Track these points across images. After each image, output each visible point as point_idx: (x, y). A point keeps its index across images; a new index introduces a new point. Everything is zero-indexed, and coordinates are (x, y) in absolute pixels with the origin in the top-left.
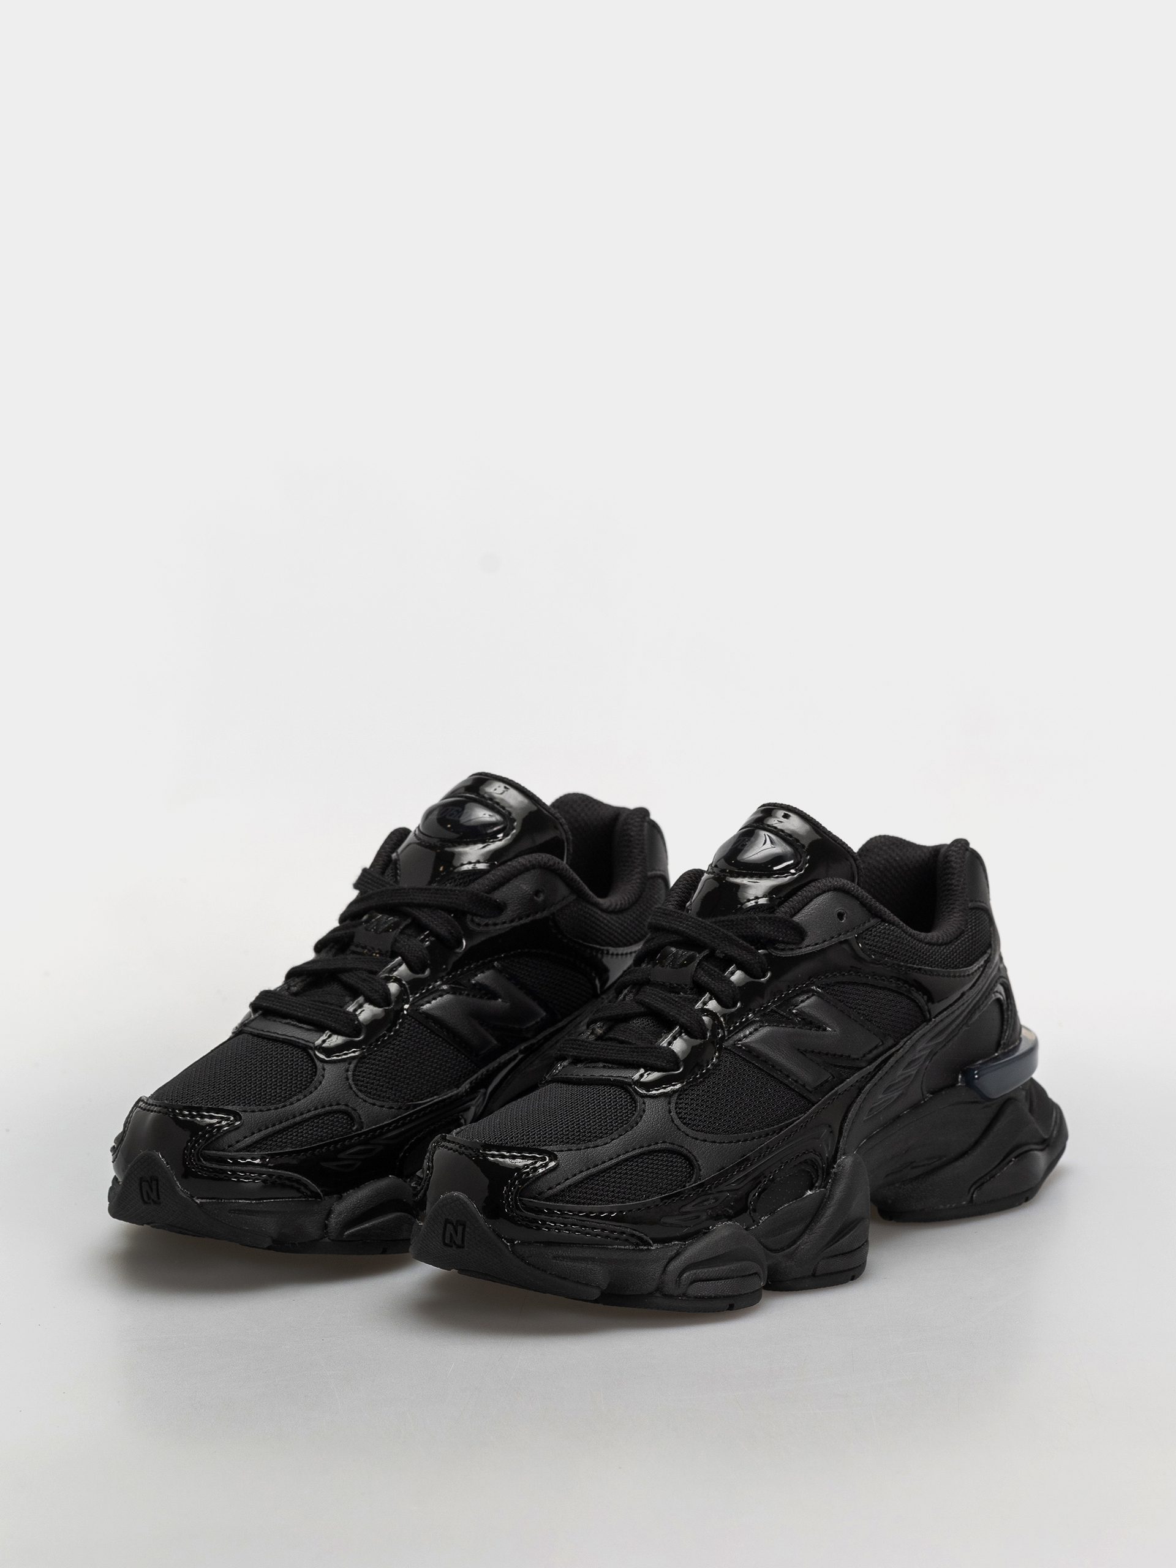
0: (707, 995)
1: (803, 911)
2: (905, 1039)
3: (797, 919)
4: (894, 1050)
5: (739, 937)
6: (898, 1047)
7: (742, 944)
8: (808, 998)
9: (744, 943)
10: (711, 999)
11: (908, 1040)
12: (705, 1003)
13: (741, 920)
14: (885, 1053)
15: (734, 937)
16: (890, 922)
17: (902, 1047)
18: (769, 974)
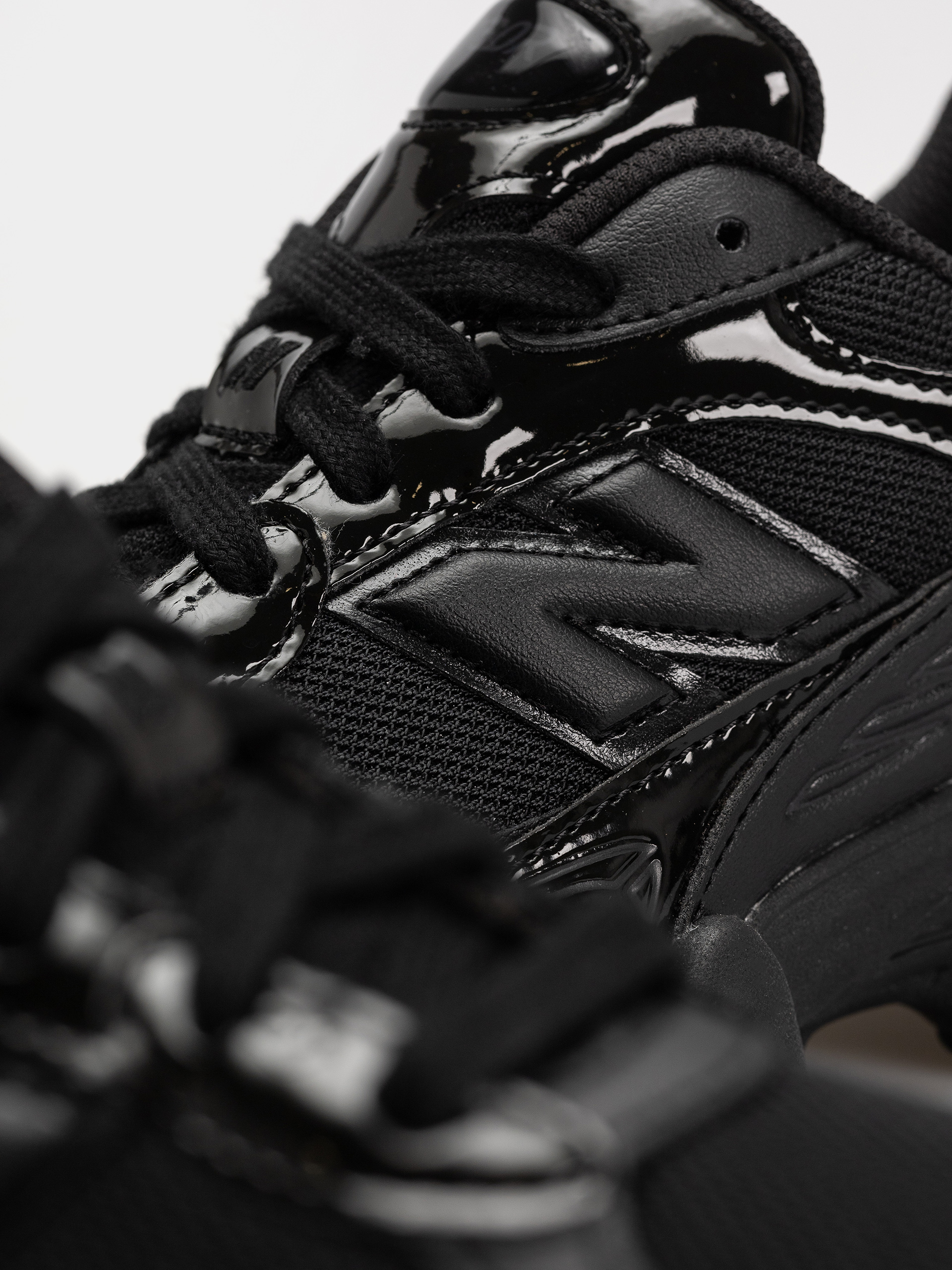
0: (307, 463)
1: (615, 224)
2: (934, 582)
3: (593, 247)
4: (891, 612)
5: (419, 297)
6: (909, 603)
7: (421, 317)
8: (616, 469)
9: (429, 313)
10: (310, 474)
11: (944, 583)
12: (292, 488)
13: (431, 249)
14: (865, 621)
15: (407, 298)
16: (898, 253)
17: (920, 603)
18: (494, 407)
